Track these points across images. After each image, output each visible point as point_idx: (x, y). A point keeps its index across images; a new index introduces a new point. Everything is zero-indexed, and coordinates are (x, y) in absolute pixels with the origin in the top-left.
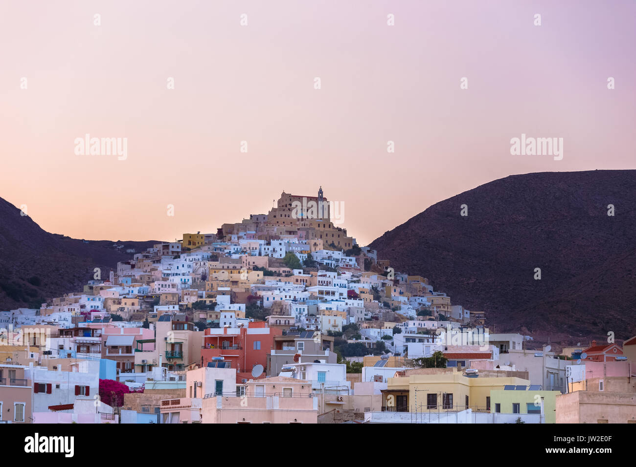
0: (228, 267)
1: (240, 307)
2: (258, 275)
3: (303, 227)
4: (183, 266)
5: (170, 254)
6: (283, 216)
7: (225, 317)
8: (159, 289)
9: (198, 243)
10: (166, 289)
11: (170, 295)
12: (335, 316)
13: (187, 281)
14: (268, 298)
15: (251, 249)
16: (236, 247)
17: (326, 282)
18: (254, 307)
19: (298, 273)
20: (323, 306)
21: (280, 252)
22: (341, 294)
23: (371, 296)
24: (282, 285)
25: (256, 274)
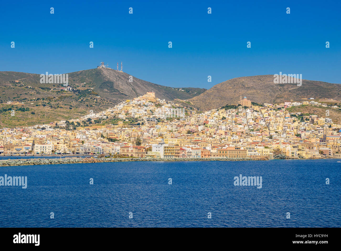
1: (124, 113)
4: (122, 106)
5: (123, 103)
6: (145, 96)
7: (120, 115)
8: (115, 110)
12: (139, 115)
13: (120, 109)
15: (134, 103)
17: (142, 109)
18: (127, 113)
19: (139, 107)
20: (138, 113)
21: (139, 103)
22: (143, 111)
23: (149, 111)
24: (134, 109)
25: (131, 107)
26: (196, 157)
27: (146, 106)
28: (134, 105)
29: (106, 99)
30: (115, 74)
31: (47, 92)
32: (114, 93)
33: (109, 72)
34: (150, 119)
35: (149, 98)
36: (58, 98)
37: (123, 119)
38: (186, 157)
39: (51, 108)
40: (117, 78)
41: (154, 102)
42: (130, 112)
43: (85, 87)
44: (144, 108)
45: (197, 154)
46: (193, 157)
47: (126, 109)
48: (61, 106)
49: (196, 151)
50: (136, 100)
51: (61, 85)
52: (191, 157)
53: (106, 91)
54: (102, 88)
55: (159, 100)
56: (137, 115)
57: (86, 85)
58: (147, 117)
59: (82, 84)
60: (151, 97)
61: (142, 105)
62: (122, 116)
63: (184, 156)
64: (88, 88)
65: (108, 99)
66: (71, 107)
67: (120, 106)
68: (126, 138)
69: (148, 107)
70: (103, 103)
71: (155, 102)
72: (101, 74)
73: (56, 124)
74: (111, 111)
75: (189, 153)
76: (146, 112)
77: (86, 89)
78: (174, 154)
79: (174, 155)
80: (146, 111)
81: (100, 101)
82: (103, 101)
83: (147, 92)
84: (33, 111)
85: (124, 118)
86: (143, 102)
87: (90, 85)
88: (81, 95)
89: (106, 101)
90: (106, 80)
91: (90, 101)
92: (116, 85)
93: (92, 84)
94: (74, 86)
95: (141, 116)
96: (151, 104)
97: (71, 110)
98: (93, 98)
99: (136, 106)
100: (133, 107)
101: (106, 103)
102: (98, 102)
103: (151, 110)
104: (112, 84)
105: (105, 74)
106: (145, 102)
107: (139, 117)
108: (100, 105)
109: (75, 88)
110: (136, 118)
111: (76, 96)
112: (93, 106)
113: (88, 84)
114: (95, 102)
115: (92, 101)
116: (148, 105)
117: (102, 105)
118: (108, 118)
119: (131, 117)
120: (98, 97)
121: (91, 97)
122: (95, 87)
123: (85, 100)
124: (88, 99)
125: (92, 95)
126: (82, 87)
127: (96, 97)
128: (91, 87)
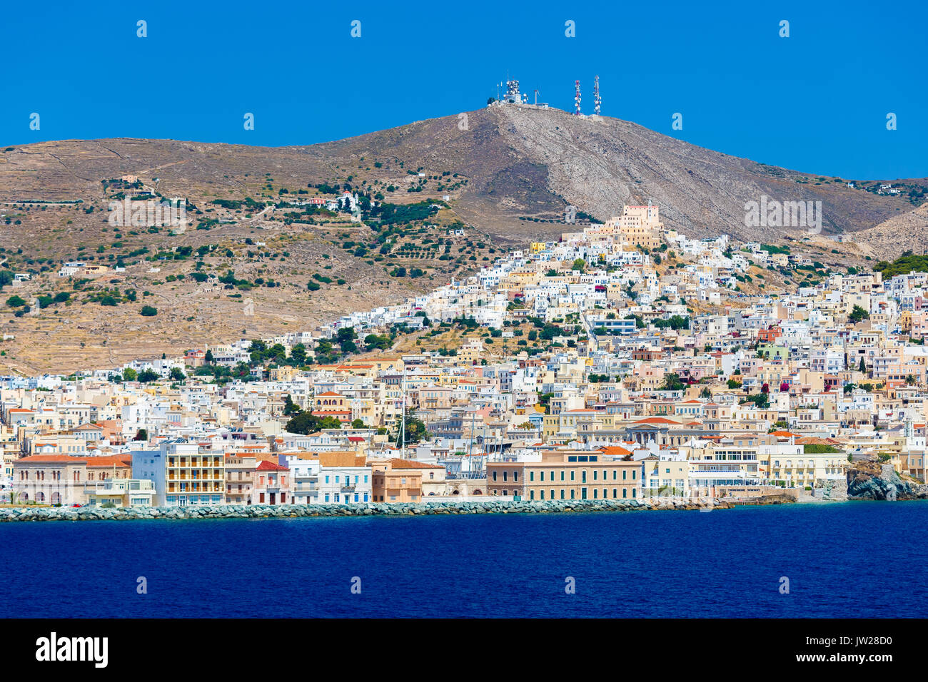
0: (525, 271)
1: (504, 303)
5: (514, 259)
12: (567, 306)
15: (560, 254)
17: (588, 280)
18: (517, 301)
19: (576, 273)
20: (562, 300)
21: (580, 255)
22: (590, 289)
23: (618, 289)
24: (550, 284)
25: (540, 276)
26: (342, 501)
27: (611, 268)
28: (555, 265)
29: (488, 242)
30: (561, 129)
31: (243, 218)
32: (546, 213)
33: (533, 124)
35: (631, 233)
36: (264, 244)
37: (491, 329)
38: (288, 501)
39: (226, 288)
40: (565, 149)
41: (651, 247)
42: (529, 295)
43: (419, 190)
44: (595, 278)
45: (348, 488)
46: (327, 499)
47: (518, 284)
48: (274, 277)
49: (343, 473)
50: (569, 241)
51: (316, 187)
52: (319, 502)
53: (511, 204)
54: (492, 193)
55: (681, 238)
56: (559, 309)
57: (425, 182)
58: (602, 318)
59: (410, 179)
60: (637, 227)
61: (590, 266)
62: (494, 314)
63: (278, 497)
64: (432, 197)
65: (500, 240)
66: (317, 282)
67: (496, 271)
69: (616, 273)
70: (473, 258)
71: (655, 250)
72: (497, 133)
73: (209, 357)
74: (453, 293)
75: (306, 485)
76: (600, 296)
77: (422, 198)
78: (223, 490)
79: (209, 491)
80: (601, 289)
81: (461, 250)
82: (477, 250)
83: (625, 207)
84: (149, 302)
85: (498, 325)
86: (598, 248)
87: (443, 182)
88: (391, 228)
89: (486, 249)
90: (517, 159)
91: (418, 254)
92: (560, 180)
93: (451, 176)
94: (374, 188)
95: (574, 313)
96: (634, 259)
97: (316, 292)
98: (433, 240)
99: (562, 271)
100: (552, 273)
101: (485, 259)
102: (451, 254)
103: (629, 285)
104: (541, 175)
105: (513, 131)
106: (606, 252)
107: (564, 317)
108: (458, 267)
109: (379, 197)
110: (551, 320)
111: (368, 232)
112: (425, 272)
113: (435, 178)
114: (441, 255)
115: (428, 254)
116: (621, 261)
117: (467, 267)
118: (431, 326)
119: (529, 318)
120: (458, 234)
121: (426, 236)
122: (466, 191)
123: (397, 246)
124: (413, 242)
125: (435, 226)
126: (409, 191)
127: (448, 234)
128: (449, 189)
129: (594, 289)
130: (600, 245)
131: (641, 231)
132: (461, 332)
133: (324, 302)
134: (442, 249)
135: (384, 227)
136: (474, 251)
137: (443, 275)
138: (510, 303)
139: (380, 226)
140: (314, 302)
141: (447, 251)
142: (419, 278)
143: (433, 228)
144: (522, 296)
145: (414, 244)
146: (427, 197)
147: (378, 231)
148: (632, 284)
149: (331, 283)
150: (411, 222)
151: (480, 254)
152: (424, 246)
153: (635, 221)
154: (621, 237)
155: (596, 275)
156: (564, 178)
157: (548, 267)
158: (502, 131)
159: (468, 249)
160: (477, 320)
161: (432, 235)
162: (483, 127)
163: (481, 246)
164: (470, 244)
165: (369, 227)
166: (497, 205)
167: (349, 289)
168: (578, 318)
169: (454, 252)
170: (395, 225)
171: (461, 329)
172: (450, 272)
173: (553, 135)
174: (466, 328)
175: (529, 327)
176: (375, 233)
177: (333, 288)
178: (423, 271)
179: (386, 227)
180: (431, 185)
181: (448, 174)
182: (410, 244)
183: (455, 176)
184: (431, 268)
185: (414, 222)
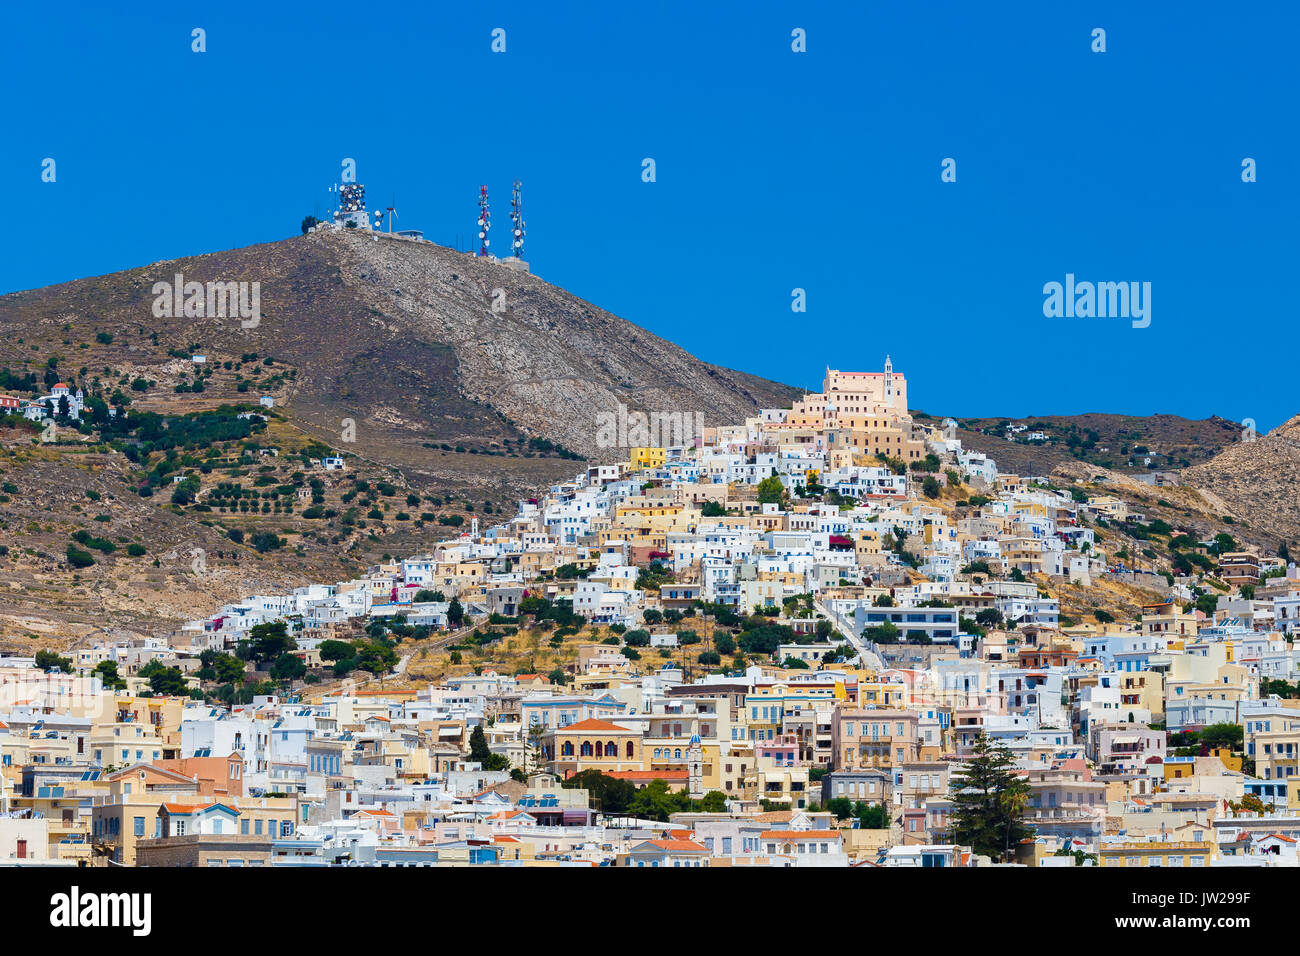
0: (650, 505)
1: (626, 573)
2: (692, 516)
3: (829, 428)
4: (588, 505)
5: (600, 482)
6: (815, 409)
7: (585, 589)
8: (527, 545)
9: (655, 463)
10: (538, 545)
11: (536, 556)
12: (781, 580)
13: (575, 530)
14: (682, 555)
15: (714, 471)
16: (689, 469)
17: (805, 524)
18: (654, 571)
19: (770, 510)
20: (765, 565)
21: (762, 474)
22: (818, 543)
23: (878, 544)
24: (722, 532)
25: (689, 515)
27: (842, 500)
28: (717, 493)
29: (401, 483)
30: (462, 278)
32: (470, 438)
33: (407, 266)
34: (897, 618)
35: (859, 428)
37: (620, 629)
41: (908, 460)
43: (198, 388)
44: (819, 521)
47: (645, 532)
50: (723, 444)
53: (394, 420)
54: (350, 396)
55: (954, 443)
56: (765, 584)
57: (208, 373)
58: (869, 607)
59: (176, 367)
60: (870, 415)
61: (793, 496)
64: (232, 402)
65: (424, 480)
66: (85, 549)
67: (574, 503)
68: (774, 786)
69: (858, 511)
70: (375, 516)
71: (915, 466)
72: (339, 281)
74: (491, 552)
76: (842, 558)
77: (211, 404)
80: (840, 543)
81: (347, 499)
82: (381, 498)
83: (832, 373)
85: (634, 622)
86: (797, 461)
87: (245, 373)
88: (172, 457)
89: (400, 499)
90: (389, 332)
91: (255, 504)
92: (482, 375)
93: (260, 363)
94: (105, 383)
95: (800, 596)
96: (882, 482)
97: (88, 571)
98: (279, 479)
99: (733, 505)
100: (712, 510)
101: (402, 517)
102: (327, 506)
103: (895, 538)
104: (444, 363)
105: (374, 278)
106: (818, 466)
107: (779, 603)
108: (349, 532)
109: (118, 399)
110: (751, 612)
111: (122, 465)
112: (284, 541)
113: (228, 366)
114: (305, 507)
115: (277, 505)
116: (857, 487)
117: (366, 532)
118: (468, 622)
119: (700, 604)
120: (330, 467)
121: (261, 470)
122: (295, 392)
123: (205, 491)
124: (235, 482)
125: (276, 452)
126: (178, 390)
127: (308, 465)
128: (260, 388)
129: (826, 544)
130: (801, 450)
131: (880, 423)
132: (548, 636)
133: (109, 591)
134: (305, 498)
135: (153, 454)
136: (375, 499)
137: (322, 547)
138: (642, 572)
139: (145, 454)
140: (87, 590)
141: (318, 498)
142: (275, 553)
143: (272, 455)
144: (665, 556)
145: (239, 486)
146: (221, 402)
147: (144, 464)
148: (902, 535)
149: (116, 552)
150: (214, 444)
151: (387, 508)
152: (261, 490)
153: (861, 404)
154: (842, 437)
155: (815, 513)
156: (490, 372)
157: (700, 499)
158: (348, 277)
159: (360, 496)
160: (578, 609)
161: (274, 468)
162: (307, 271)
163: (389, 491)
164: (363, 487)
165: (122, 455)
166: (366, 421)
167: (157, 564)
168: (811, 607)
169: (333, 500)
170: (180, 451)
171: (547, 628)
172: (335, 541)
173: (450, 289)
174: (557, 628)
175: (705, 627)
176: (137, 466)
177: (120, 561)
178: (281, 537)
179: (159, 456)
180: (219, 379)
181: (254, 358)
182: (230, 486)
183: (268, 363)
184: (292, 532)
185: (220, 443)
